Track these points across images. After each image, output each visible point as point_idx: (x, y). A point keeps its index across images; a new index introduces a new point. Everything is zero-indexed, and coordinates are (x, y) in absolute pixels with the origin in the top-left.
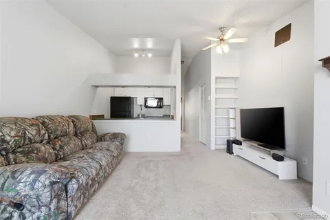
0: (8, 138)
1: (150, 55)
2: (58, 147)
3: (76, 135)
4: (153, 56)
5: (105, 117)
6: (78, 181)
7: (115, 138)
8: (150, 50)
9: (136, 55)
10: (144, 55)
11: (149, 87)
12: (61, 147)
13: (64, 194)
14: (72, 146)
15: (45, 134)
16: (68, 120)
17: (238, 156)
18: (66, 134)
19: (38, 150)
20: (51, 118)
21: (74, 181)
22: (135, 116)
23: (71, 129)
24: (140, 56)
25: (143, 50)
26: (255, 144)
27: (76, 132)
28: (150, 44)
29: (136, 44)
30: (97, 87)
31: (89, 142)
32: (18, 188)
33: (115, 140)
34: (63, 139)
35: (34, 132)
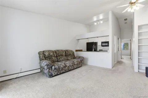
0: (46, 55)
2: (58, 58)
3: (66, 56)
5: (83, 50)
6: (55, 67)
7: (79, 58)
8: (101, 20)
9: (95, 24)
10: (99, 23)
11: (98, 37)
12: (59, 58)
13: (51, 69)
14: (63, 59)
15: (55, 55)
16: (63, 51)
18: (62, 55)
19: (53, 58)
20: (58, 51)
21: (54, 66)
22: (98, 50)
23: (64, 54)
24: (97, 24)
25: (98, 21)
27: (66, 55)
28: (101, 17)
29: (95, 19)
30: (79, 39)
31: (70, 58)
34: (60, 56)
35: (52, 54)
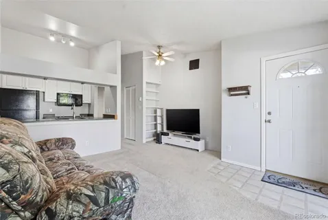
1: (72, 44)
4: (77, 46)
8: (72, 38)
9: (52, 39)
10: (64, 42)
17: (167, 144)
26: (180, 133)
28: (73, 31)
29: (52, 25)
32: (124, 195)
33: (65, 147)
